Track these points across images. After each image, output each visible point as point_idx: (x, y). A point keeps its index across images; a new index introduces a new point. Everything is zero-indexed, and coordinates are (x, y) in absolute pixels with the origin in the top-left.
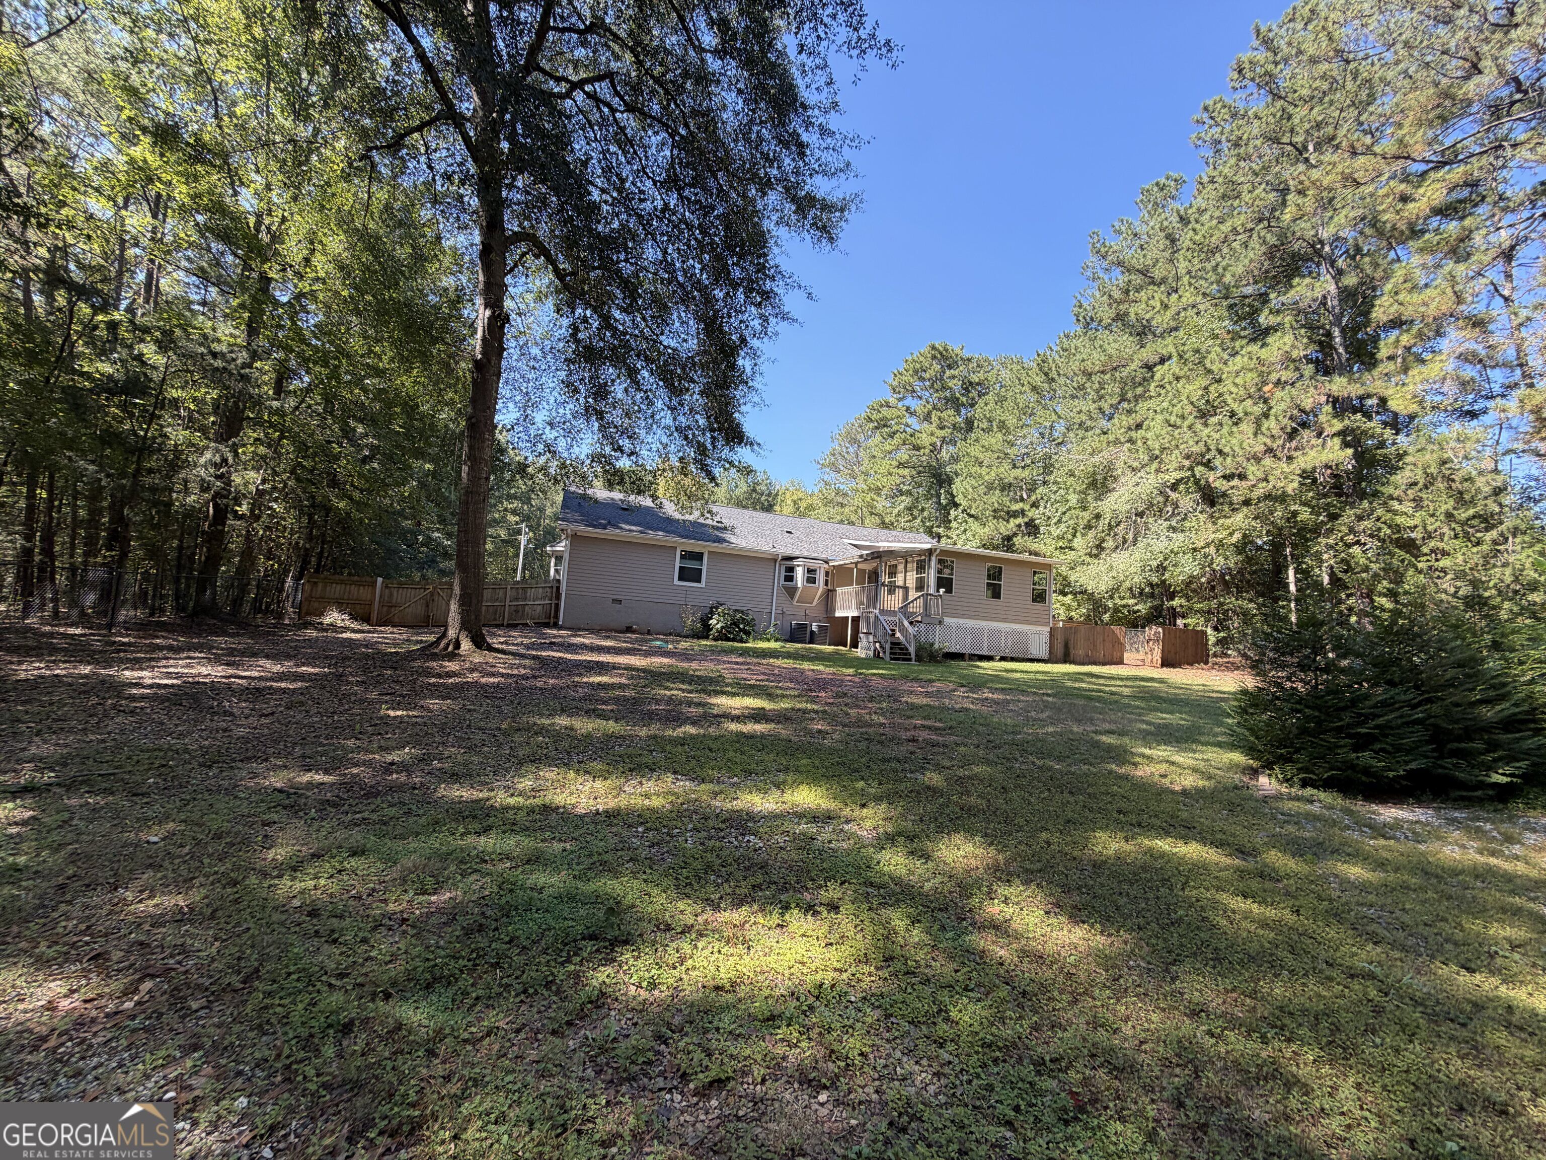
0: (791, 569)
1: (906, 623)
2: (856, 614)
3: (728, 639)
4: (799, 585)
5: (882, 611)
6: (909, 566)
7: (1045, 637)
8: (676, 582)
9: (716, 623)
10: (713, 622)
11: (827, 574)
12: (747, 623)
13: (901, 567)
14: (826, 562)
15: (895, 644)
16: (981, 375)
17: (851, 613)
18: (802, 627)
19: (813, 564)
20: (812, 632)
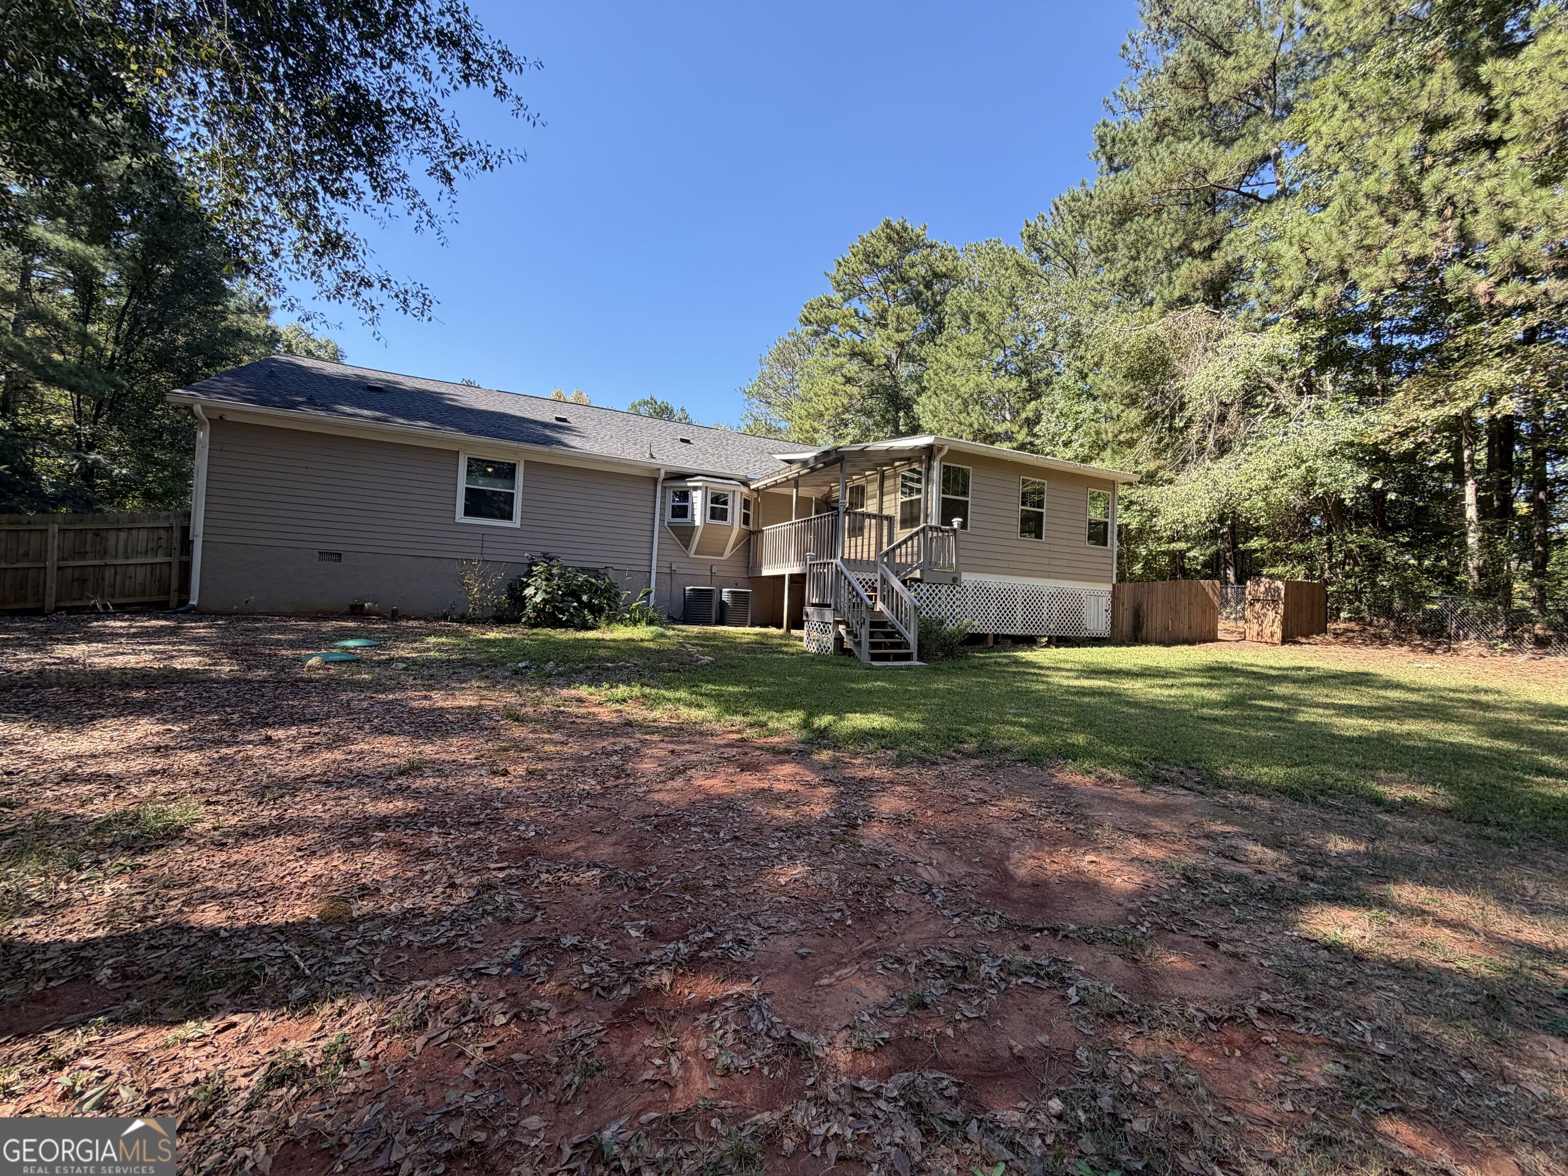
0: (684, 495)
1: (896, 583)
2: (796, 570)
3: (557, 624)
4: (698, 522)
5: (847, 562)
6: (888, 484)
7: (1105, 602)
8: (460, 516)
9: (535, 593)
10: (529, 591)
11: (746, 504)
12: (594, 591)
13: (872, 489)
14: (745, 484)
15: (878, 624)
16: (949, 264)
17: (789, 568)
18: (703, 596)
19: (720, 487)
20: (722, 604)
